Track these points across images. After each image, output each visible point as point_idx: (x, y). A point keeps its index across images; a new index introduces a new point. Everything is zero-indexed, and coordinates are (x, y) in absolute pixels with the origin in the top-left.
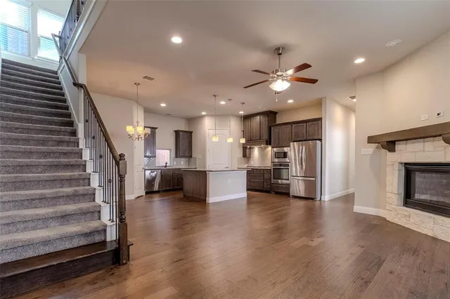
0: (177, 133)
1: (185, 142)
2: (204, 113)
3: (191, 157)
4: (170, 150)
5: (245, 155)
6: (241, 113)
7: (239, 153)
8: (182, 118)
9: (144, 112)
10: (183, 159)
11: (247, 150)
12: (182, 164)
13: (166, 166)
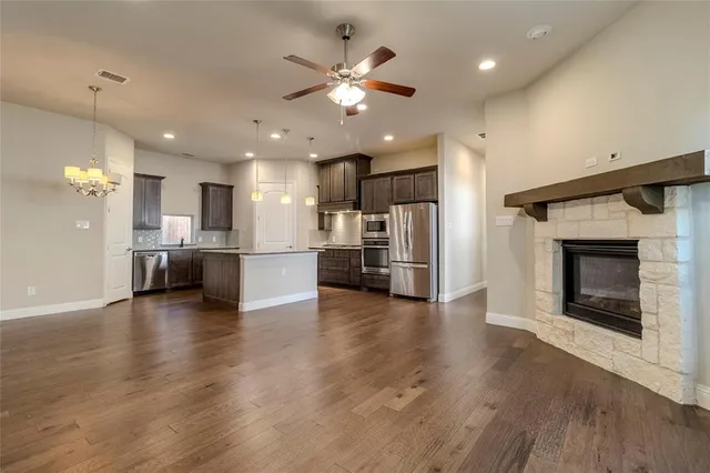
0: (205, 187)
1: (219, 204)
2: (250, 155)
3: (230, 229)
4: (192, 217)
5: (321, 228)
6: (314, 156)
7: (313, 223)
8: (213, 161)
9: (136, 147)
10: (218, 233)
11: (326, 220)
12: (213, 241)
13: (182, 245)
